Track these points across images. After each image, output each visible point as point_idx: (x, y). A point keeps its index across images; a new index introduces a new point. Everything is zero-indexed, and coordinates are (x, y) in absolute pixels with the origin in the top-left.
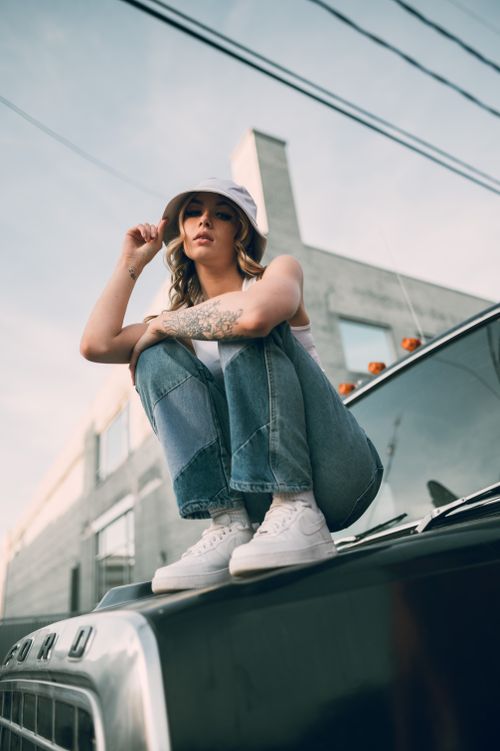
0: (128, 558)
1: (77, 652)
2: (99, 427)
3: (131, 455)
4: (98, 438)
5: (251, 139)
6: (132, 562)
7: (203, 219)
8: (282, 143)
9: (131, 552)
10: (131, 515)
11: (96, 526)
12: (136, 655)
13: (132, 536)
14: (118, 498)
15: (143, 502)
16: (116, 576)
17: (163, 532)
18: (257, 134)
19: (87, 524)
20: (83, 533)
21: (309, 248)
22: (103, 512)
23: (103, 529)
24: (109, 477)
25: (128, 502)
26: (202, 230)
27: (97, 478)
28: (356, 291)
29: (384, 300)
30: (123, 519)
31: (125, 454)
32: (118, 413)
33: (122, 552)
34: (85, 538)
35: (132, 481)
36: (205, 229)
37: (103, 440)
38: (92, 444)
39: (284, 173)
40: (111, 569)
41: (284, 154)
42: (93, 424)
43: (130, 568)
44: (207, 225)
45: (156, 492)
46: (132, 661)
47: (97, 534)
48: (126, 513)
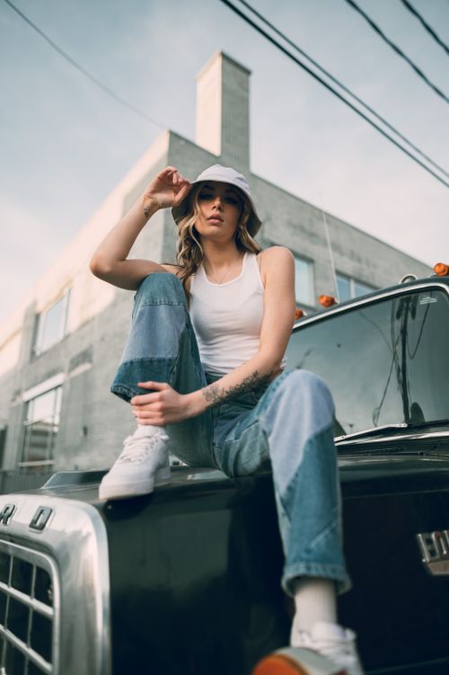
0: (53, 425)
1: (38, 525)
2: (40, 307)
3: (67, 337)
4: (37, 317)
5: (219, 62)
6: (56, 429)
7: (217, 203)
8: (248, 72)
9: (57, 421)
10: (60, 391)
11: (27, 396)
12: (89, 534)
13: (58, 409)
14: (50, 375)
15: (72, 380)
16: (38, 439)
17: (87, 409)
18: (225, 57)
19: (18, 393)
20: (14, 400)
21: (255, 177)
22: (35, 385)
23: (33, 399)
24: (43, 354)
25: (58, 379)
26: (215, 212)
27: (33, 353)
28: (290, 224)
29: (312, 236)
30: (52, 393)
31: (61, 336)
32: (59, 298)
33: (49, 420)
34: (14, 404)
35: (65, 361)
36: (218, 212)
37: (42, 319)
38: (31, 322)
39: (245, 102)
40: (35, 433)
41: (247, 82)
42: (35, 304)
43: (54, 434)
44: (219, 209)
45: (86, 374)
46: (85, 539)
47: (27, 402)
48: (56, 388)
